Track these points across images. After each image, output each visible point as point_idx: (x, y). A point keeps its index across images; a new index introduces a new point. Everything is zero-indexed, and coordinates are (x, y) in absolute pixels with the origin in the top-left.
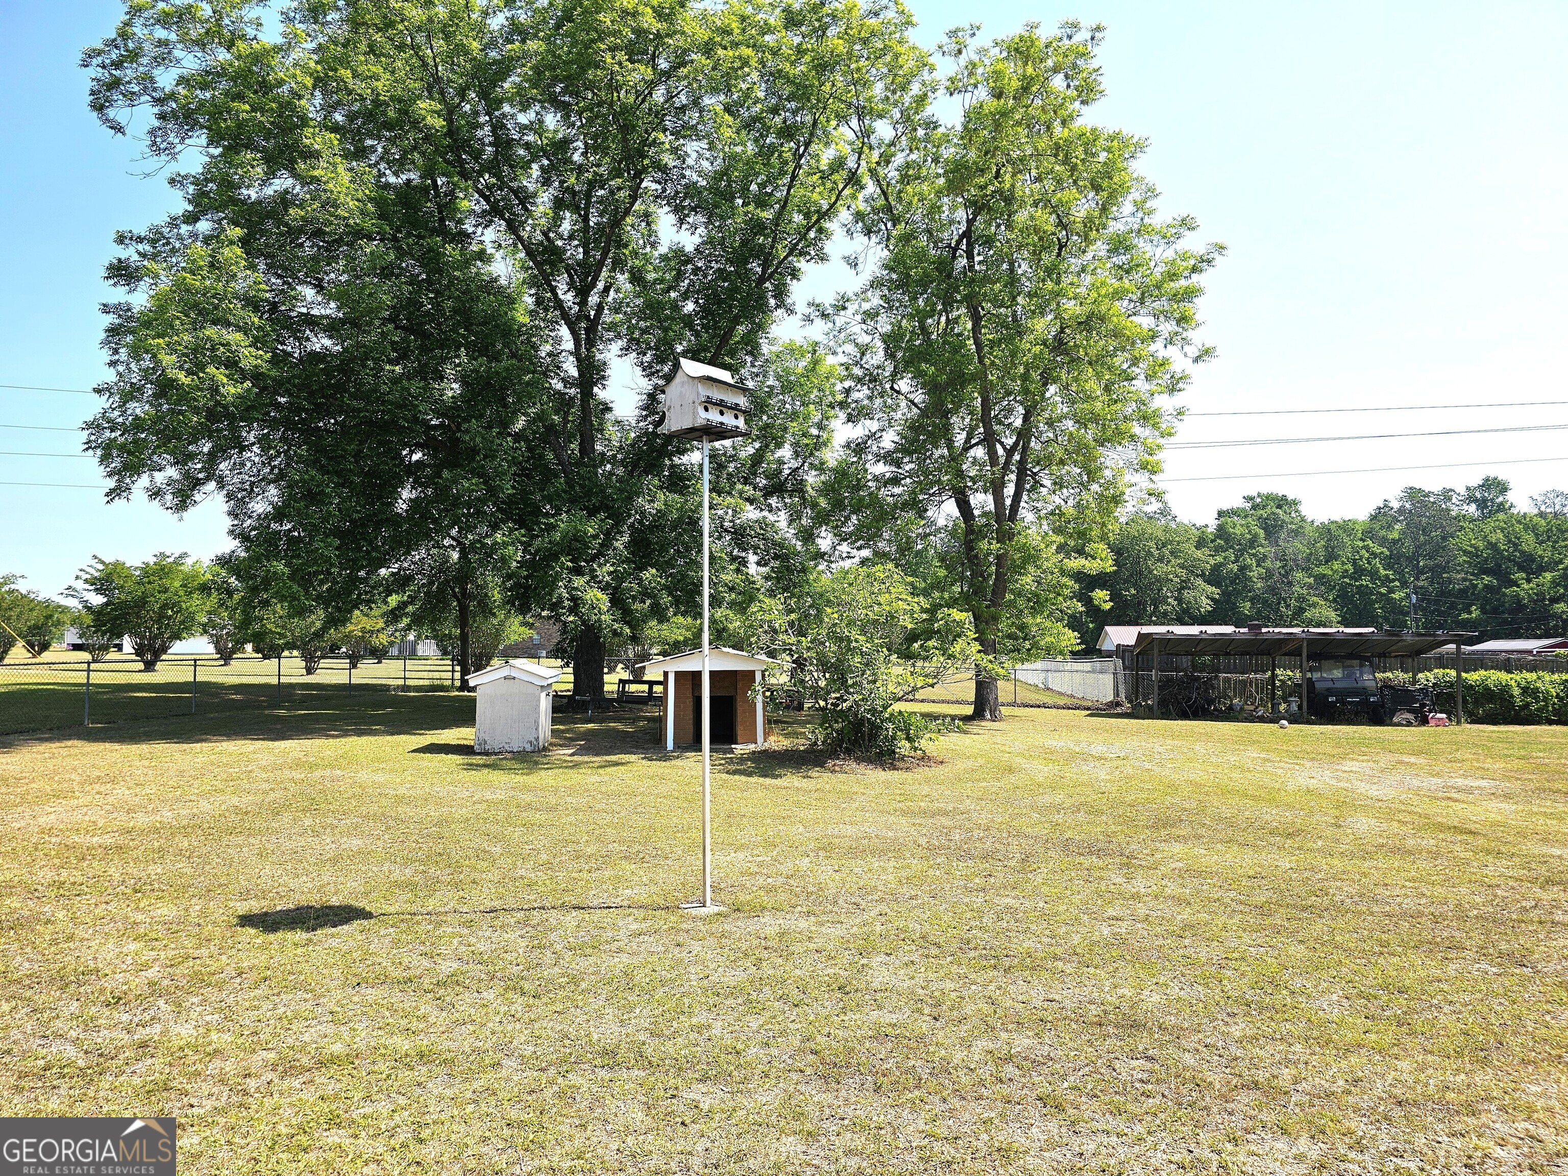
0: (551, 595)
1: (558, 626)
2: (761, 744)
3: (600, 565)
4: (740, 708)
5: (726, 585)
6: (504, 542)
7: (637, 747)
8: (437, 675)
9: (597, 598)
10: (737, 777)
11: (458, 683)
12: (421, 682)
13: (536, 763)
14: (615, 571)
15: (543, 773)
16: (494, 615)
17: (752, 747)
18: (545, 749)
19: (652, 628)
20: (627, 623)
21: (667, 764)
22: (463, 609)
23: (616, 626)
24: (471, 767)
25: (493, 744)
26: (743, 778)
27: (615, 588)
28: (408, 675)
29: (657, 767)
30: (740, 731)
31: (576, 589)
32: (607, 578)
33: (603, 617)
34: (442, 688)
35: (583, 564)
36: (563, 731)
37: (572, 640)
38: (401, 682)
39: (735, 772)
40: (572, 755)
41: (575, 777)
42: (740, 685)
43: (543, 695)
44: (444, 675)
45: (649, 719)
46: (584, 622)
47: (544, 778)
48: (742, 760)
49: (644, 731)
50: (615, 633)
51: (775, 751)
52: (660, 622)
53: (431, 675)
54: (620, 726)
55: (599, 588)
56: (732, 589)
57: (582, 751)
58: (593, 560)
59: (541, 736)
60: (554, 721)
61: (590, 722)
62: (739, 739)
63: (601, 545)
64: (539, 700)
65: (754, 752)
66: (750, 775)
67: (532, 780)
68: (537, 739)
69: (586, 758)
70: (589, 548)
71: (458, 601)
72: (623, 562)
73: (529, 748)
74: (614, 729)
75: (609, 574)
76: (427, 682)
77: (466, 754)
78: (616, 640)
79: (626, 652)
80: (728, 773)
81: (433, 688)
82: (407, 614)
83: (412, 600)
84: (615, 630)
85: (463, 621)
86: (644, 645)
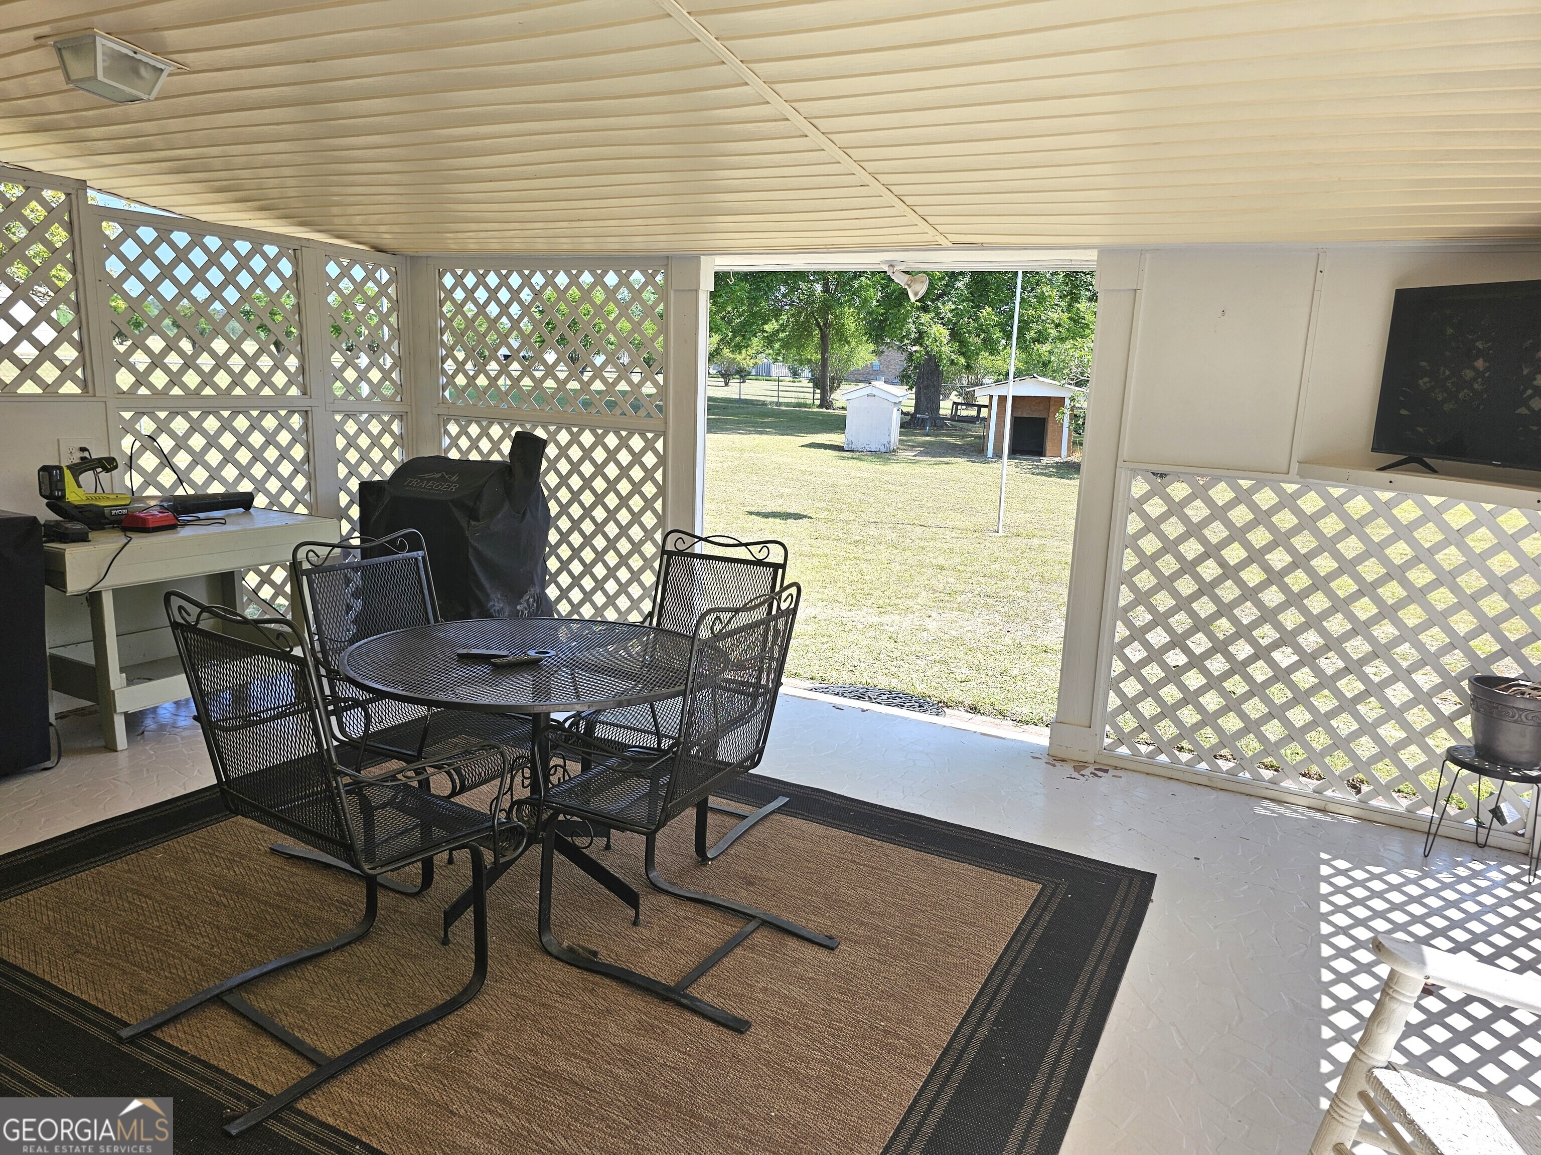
0: (901, 329)
1: (905, 355)
2: (1064, 457)
3: (944, 304)
4: (1050, 428)
5: (1053, 321)
6: (867, 284)
7: (964, 454)
8: (801, 395)
9: (940, 332)
10: (1039, 477)
11: (818, 402)
12: (790, 400)
13: (889, 459)
14: (956, 309)
15: (894, 465)
16: (848, 343)
17: (1057, 459)
18: (894, 451)
19: (985, 360)
20: (963, 354)
21: (987, 465)
22: (824, 338)
23: (953, 356)
24: (843, 458)
25: (857, 445)
26: (1043, 478)
27: (955, 324)
28: (781, 394)
29: (978, 467)
30: (1049, 446)
31: (922, 324)
32: (949, 315)
33: (943, 348)
34: (805, 405)
35: (929, 303)
36: (906, 441)
37: (915, 368)
38: (775, 399)
39: (1038, 474)
40: (915, 456)
41: (917, 469)
42: (1052, 409)
43: (895, 409)
44: (807, 396)
45: (976, 437)
46: (927, 353)
47: (893, 468)
48: (1046, 467)
49: (971, 445)
50: (952, 362)
51: (1075, 463)
52: (991, 354)
53: (796, 395)
54: (951, 440)
55: (942, 323)
56: (1058, 326)
57: (921, 454)
58: (938, 300)
59: (892, 441)
60: (901, 434)
61: (927, 435)
62: (1048, 453)
63: (946, 286)
64: (892, 413)
65: (1057, 463)
66: (1050, 476)
67: (887, 468)
68: (889, 443)
69: (925, 459)
70: (935, 289)
71: (821, 330)
72: (963, 301)
73: (883, 449)
74: (946, 442)
75: (952, 311)
76: (793, 401)
77: (839, 450)
78: (953, 368)
79: (960, 380)
80: (1033, 474)
81: (799, 405)
82: (779, 340)
83: (783, 328)
84: (953, 360)
85: (824, 347)
86: (977, 374)
